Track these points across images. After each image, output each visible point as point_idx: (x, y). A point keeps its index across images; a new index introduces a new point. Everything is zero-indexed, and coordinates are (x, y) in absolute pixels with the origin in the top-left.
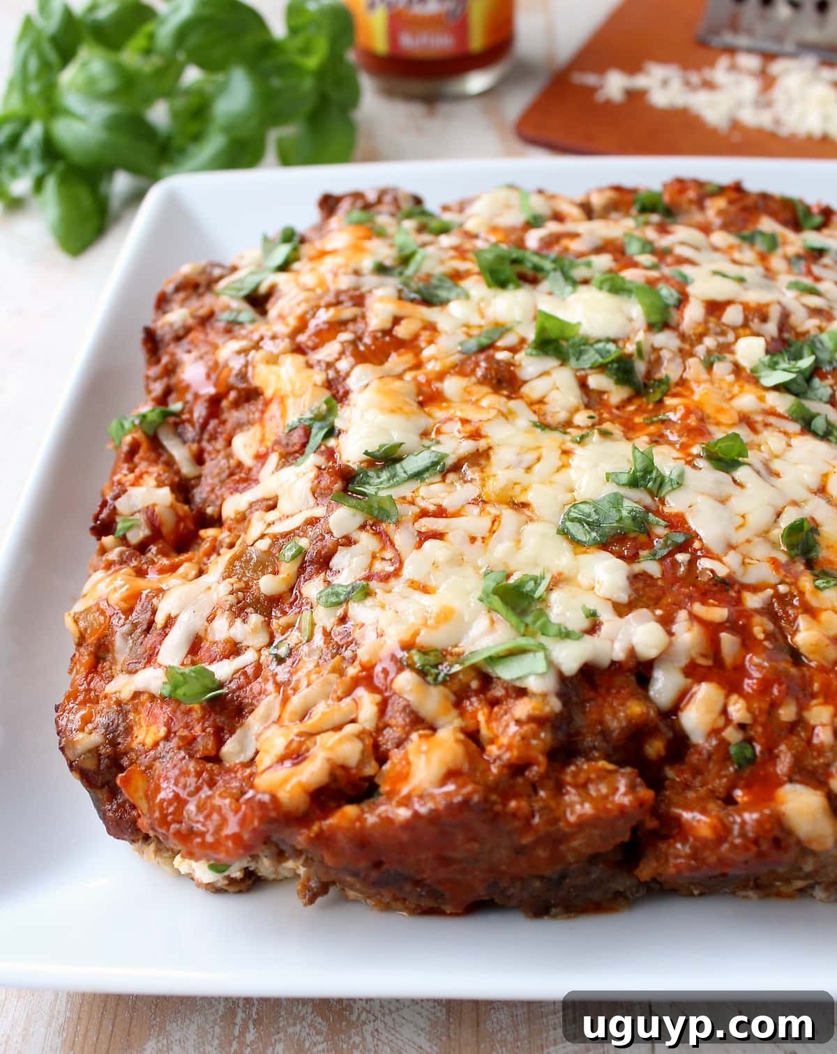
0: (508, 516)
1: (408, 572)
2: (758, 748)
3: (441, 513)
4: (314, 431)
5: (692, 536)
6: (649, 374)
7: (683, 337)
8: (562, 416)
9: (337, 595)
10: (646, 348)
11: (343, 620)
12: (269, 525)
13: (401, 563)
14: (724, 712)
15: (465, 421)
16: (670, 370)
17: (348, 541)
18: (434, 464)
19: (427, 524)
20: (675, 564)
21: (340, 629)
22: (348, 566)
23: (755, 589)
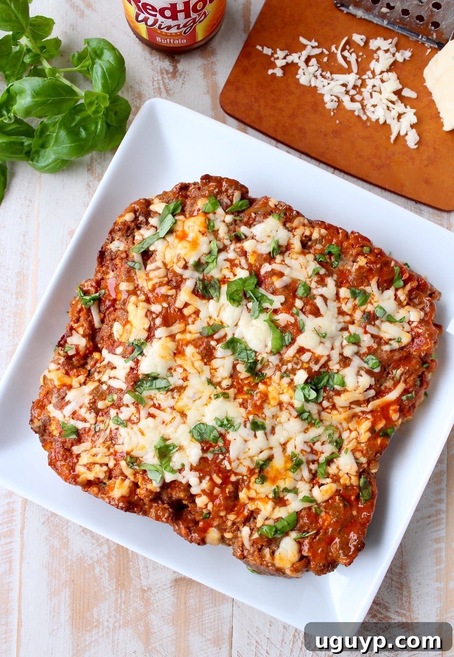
0: (178, 417)
1: (141, 425)
2: (211, 516)
3: (159, 408)
4: (136, 350)
6: (260, 371)
7: (281, 360)
8: (218, 380)
9: (118, 421)
10: (265, 360)
11: (117, 429)
12: (110, 378)
13: (139, 421)
14: (206, 505)
15: (185, 370)
16: (268, 372)
17: (127, 406)
18: (166, 387)
19: (153, 411)
20: (218, 458)
21: (115, 431)
22: (125, 413)
23: (236, 474)
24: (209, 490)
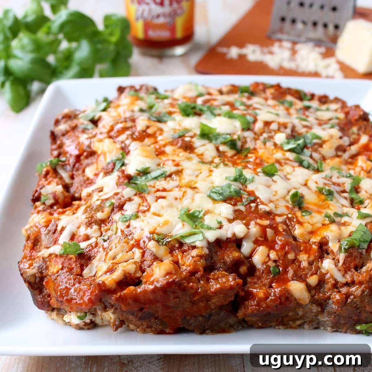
0: (189, 191)
1: (152, 210)
2: (281, 269)
3: (164, 190)
4: (117, 164)
5: (256, 198)
6: (242, 146)
7: (255, 134)
8: (210, 159)
9: (126, 218)
10: (241, 137)
11: (128, 226)
12: (100, 196)
13: (150, 207)
14: (268, 256)
15: (173, 161)
16: (250, 145)
17: (130, 200)
18: (162, 174)
19: (159, 194)
20: (251, 207)
21: (127, 229)
22: (130, 209)
23: (280, 215)
24: (261, 237)
